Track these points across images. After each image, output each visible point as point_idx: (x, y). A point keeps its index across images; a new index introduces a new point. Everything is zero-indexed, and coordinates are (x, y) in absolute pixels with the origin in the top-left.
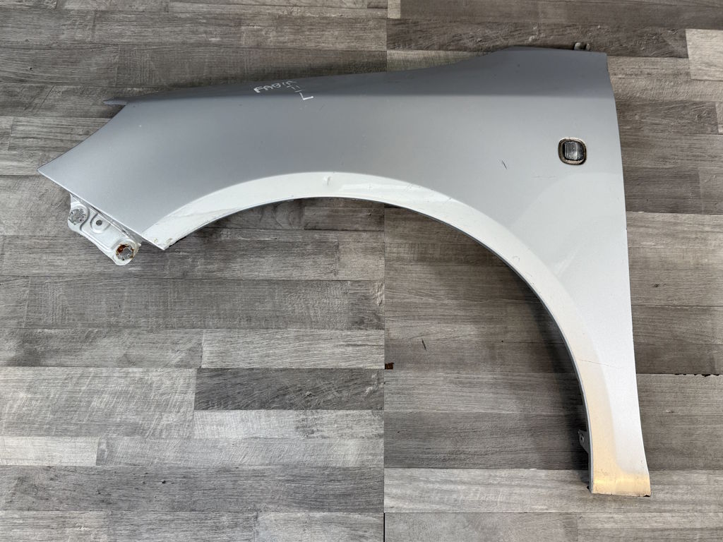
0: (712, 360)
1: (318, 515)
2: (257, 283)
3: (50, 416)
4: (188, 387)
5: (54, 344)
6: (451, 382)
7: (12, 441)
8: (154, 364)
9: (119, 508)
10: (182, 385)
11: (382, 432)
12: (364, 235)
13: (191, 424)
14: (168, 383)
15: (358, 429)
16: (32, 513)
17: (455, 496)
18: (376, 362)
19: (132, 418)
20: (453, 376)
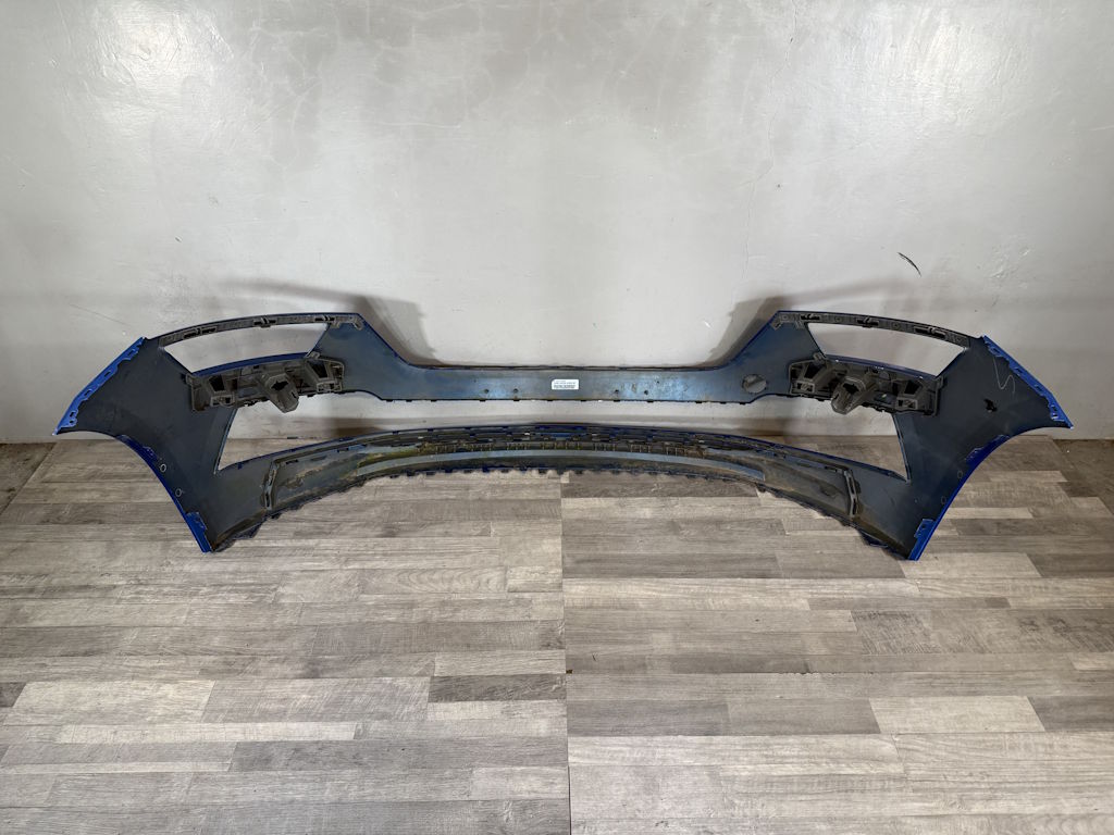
0: (806, 665)
1: (518, 769)
2: (475, 624)
3: (322, 709)
4: (424, 688)
5: (330, 665)
6: (615, 681)
7: (294, 725)
8: (401, 675)
9: (369, 768)
10: (419, 687)
11: (565, 713)
12: (550, 594)
13: (425, 711)
14: (409, 686)
15: (546, 712)
16: (302, 772)
17: (621, 755)
18: (559, 670)
19: (382, 709)
20: (616, 677)
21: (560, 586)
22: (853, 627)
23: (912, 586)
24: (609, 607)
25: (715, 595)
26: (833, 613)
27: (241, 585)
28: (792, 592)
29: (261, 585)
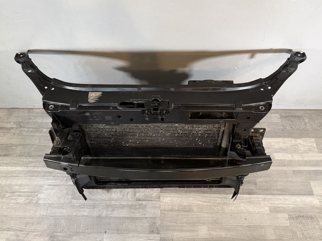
21: (159, 198)
22: (288, 223)
23: (317, 200)
24: (181, 210)
25: (228, 204)
26: (279, 215)
27: (23, 192)
28: (263, 202)
29: (31, 192)
